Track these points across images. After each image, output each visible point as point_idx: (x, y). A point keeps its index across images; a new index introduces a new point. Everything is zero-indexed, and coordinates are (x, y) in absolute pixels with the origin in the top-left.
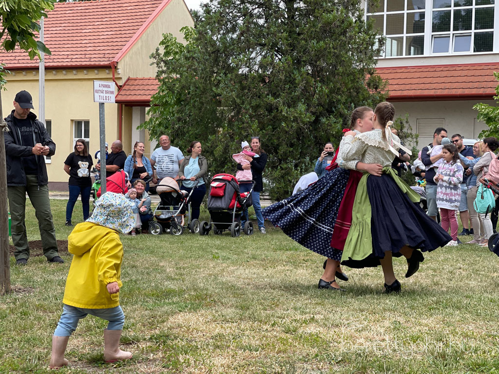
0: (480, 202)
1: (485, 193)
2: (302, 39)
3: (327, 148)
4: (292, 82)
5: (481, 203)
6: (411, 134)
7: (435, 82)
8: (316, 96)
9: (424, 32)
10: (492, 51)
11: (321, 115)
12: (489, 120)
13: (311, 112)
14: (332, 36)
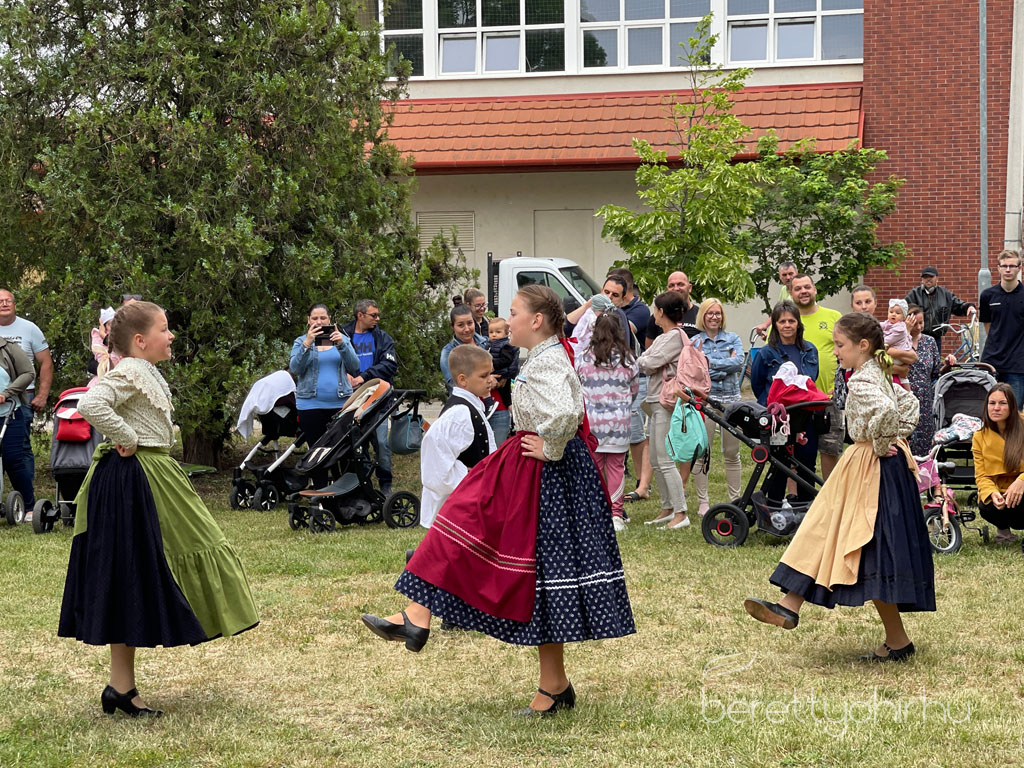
0: (679, 438)
2: (232, 69)
3: (316, 319)
4: (218, 166)
5: (682, 440)
7: (452, 134)
8: (276, 198)
9: (421, 27)
10: (563, 68)
11: (285, 237)
12: (627, 239)
13: (264, 233)
14: (299, 63)
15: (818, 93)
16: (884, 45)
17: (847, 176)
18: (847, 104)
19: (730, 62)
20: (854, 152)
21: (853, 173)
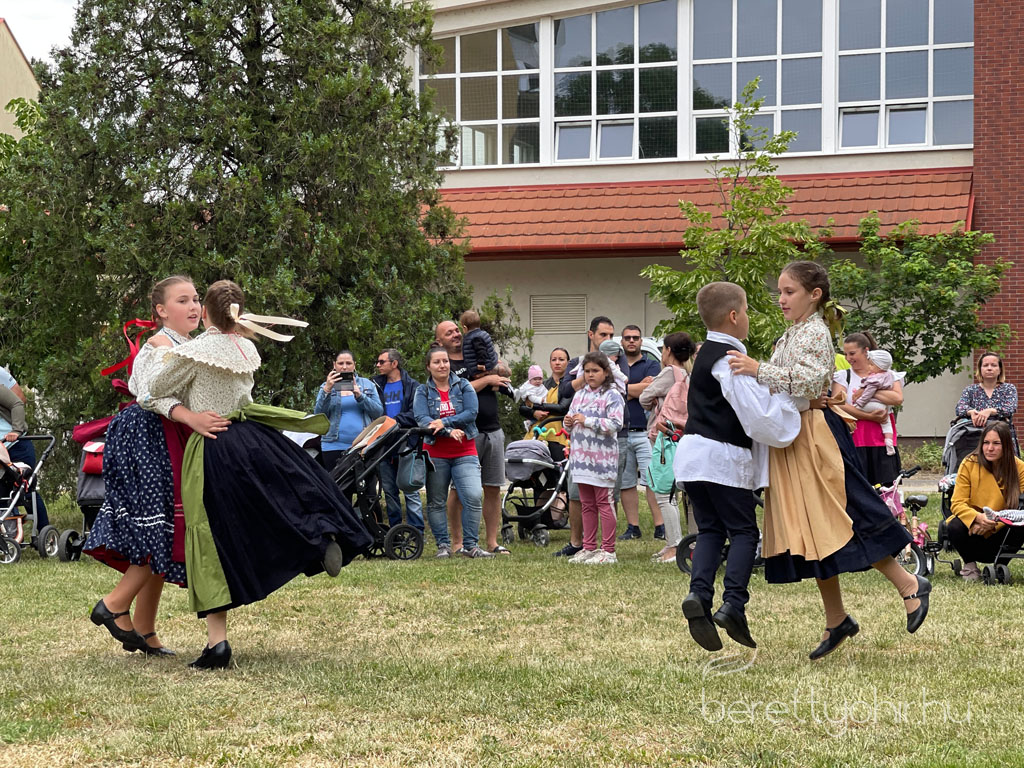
0: (659, 470)
1: (667, 451)
2: (281, 129)
3: (341, 363)
4: (263, 220)
5: (661, 472)
6: (518, 329)
7: (564, 218)
8: (316, 251)
9: (538, 116)
10: (676, 156)
11: (328, 290)
12: (674, 299)
13: (306, 285)
14: (345, 124)
15: (929, 178)
16: (994, 130)
17: (951, 258)
18: (957, 188)
19: (840, 148)
20: (958, 234)
21: (957, 254)
